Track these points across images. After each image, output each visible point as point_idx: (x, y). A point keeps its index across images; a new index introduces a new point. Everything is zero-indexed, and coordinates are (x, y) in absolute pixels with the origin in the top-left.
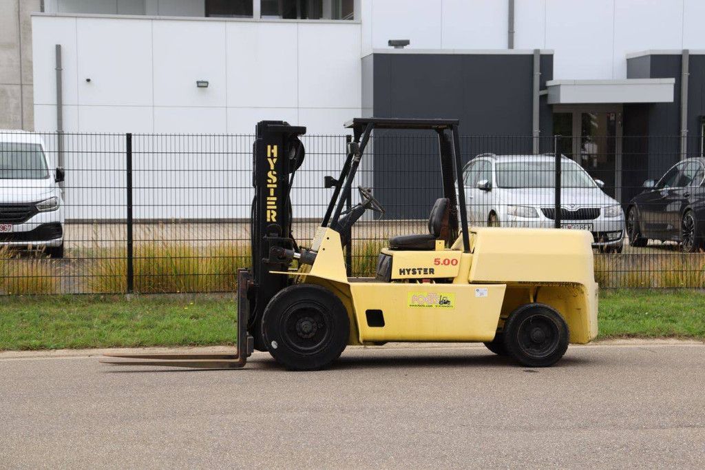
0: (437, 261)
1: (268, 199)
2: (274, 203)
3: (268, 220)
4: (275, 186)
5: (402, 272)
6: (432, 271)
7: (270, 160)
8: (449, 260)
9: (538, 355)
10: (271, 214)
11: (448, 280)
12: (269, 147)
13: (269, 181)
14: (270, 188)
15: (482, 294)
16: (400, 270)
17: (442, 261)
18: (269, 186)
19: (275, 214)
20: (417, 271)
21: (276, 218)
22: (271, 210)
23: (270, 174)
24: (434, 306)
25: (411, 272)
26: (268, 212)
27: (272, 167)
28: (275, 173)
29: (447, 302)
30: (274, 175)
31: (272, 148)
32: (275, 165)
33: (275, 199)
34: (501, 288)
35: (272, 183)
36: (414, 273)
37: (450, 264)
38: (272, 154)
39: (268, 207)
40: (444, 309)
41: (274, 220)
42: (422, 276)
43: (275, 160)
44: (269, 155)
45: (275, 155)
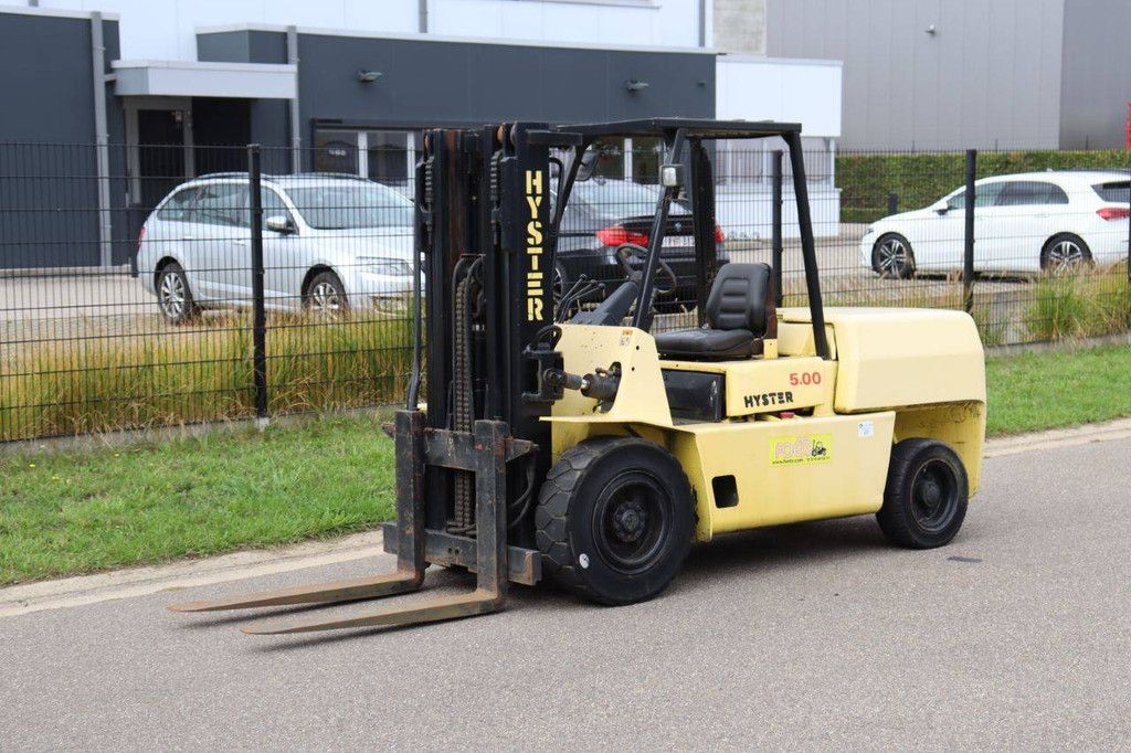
0: (794, 379)
1: (530, 276)
2: (538, 284)
3: (531, 318)
4: (540, 250)
5: (748, 401)
6: (789, 396)
7: (530, 199)
8: (809, 376)
10: (535, 306)
11: (807, 412)
12: (529, 173)
13: (531, 241)
14: (531, 255)
16: (746, 398)
17: (800, 377)
18: (530, 251)
19: (540, 304)
20: (769, 399)
21: (542, 312)
22: (534, 297)
23: (531, 228)
24: (805, 458)
25: (761, 401)
26: (530, 301)
27: (535, 215)
28: (539, 225)
29: (822, 451)
30: (538, 229)
31: (534, 177)
32: (538, 209)
33: (540, 275)
34: (887, 419)
35: (535, 246)
36: (766, 403)
37: (811, 375)
38: (534, 188)
39: (530, 293)
40: (821, 463)
41: (540, 317)
42: (778, 407)
43: (538, 200)
44: (529, 191)
45: (539, 190)
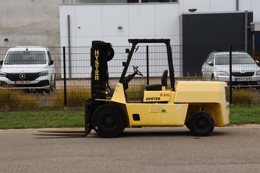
0: (161, 95)
1: (95, 71)
2: (98, 73)
3: (96, 79)
4: (98, 66)
5: (147, 99)
6: (159, 99)
7: (96, 56)
8: (166, 94)
9: (202, 132)
10: (97, 77)
11: (166, 102)
13: (96, 64)
14: (96, 67)
15: (179, 108)
17: (163, 95)
19: (98, 77)
20: (153, 99)
21: (99, 78)
22: (97, 75)
23: (96, 62)
24: (159, 112)
25: (151, 99)
26: (96, 76)
27: (97, 59)
28: (98, 61)
30: (98, 62)
31: (97, 51)
32: (98, 58)
33: (98, 71)
34: (186, 105)
35: (97, 65)
36: (152, 99)
37: (167, 94)
38: (97, 54)
39: (96, 74)
40: (163, 114)
41: (98, 79)
42: (155, 101)
43: (98, 56)
44: (96, 54)
45: (98, 54)
